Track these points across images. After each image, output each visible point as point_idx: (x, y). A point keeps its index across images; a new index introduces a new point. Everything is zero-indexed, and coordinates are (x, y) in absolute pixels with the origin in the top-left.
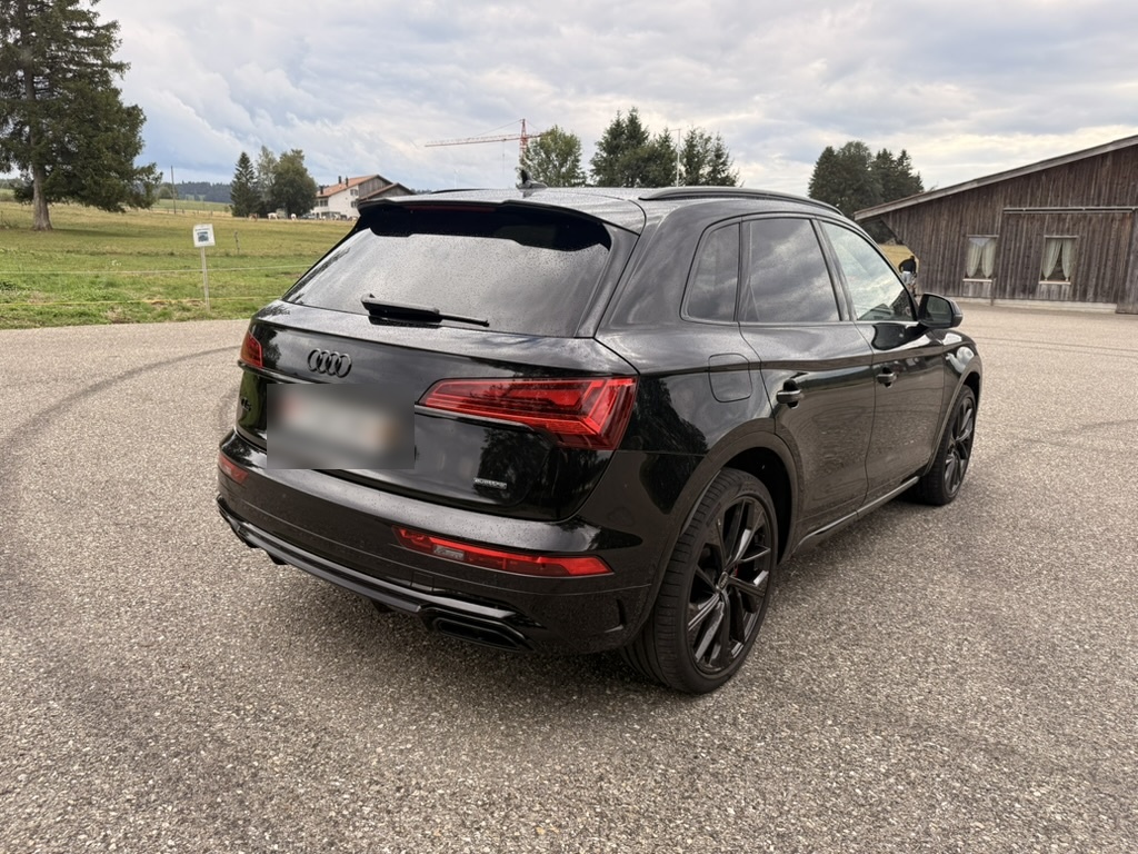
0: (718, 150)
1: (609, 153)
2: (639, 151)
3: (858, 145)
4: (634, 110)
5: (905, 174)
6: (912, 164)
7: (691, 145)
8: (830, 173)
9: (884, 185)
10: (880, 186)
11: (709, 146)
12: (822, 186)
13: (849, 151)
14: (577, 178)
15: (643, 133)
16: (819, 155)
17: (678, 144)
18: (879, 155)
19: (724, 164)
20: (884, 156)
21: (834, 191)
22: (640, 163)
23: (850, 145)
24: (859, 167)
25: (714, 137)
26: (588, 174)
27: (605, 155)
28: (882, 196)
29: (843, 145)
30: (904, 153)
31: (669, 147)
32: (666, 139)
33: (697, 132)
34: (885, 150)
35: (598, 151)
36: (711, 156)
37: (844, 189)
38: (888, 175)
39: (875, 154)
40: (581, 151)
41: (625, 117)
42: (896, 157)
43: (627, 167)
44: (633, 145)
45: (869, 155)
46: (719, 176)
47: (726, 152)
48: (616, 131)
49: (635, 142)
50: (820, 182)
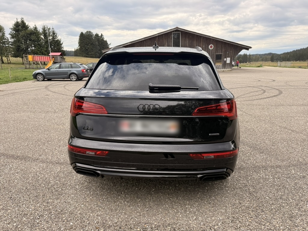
0: (53, 32)
1: (16, 31)
2: (27, 31)
3: (90, 32)
4: (22, 18)
5: (103, 40)
6: (104, 37)
7: (44, 30)
8: (84, 39)
9: (98, 43)
10: (97, 43)
11: (50, 31)
12: (82, 43)
13: (88, 33)
14: (5, 39)
15: (27, 26)
16: (80, 34)
17: (40, 30)
18: (95, 35)
19: (56, 36)
20: (97, 35)
21: (85, 44)
22: (28, 35)
23: (87, 32)
24: (91, 38)
25: (51, 28)
26: (9, 38)
27: (14, 32)
28: (98, 46)
29: (86, 32)
30: (102, 34)
31: (37, 30)
32: (36, 28)
33: (45, 26)
34: (97, 33)
35: (11, 31)
36: (51, 34)
37: (88, 44)
38: (99, 40)
39: (94, 34)
40: (5, 31)
41: (19, 20)
42: (100, 35)
43: (24, 36)
44: (24, 30)
45: (93, 34)
46: (55, 40)
47: (56, 32)
48: (17, 25)
49: (25, 28)
50: (81, 41)
